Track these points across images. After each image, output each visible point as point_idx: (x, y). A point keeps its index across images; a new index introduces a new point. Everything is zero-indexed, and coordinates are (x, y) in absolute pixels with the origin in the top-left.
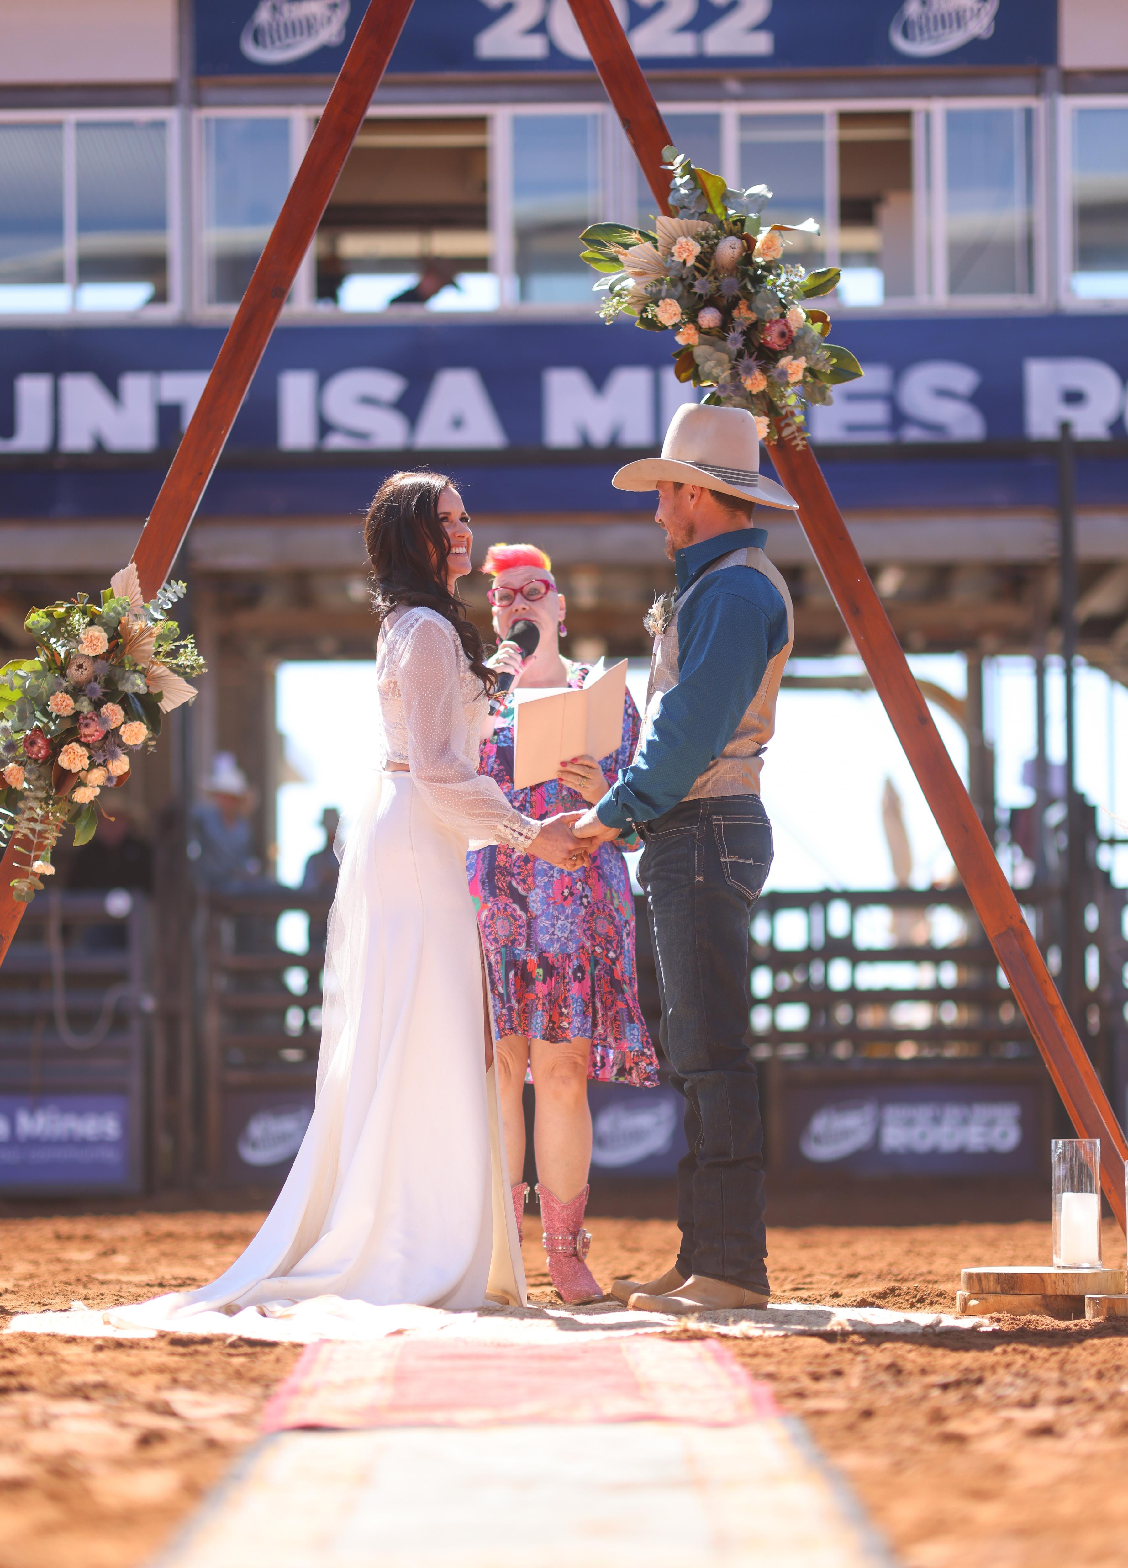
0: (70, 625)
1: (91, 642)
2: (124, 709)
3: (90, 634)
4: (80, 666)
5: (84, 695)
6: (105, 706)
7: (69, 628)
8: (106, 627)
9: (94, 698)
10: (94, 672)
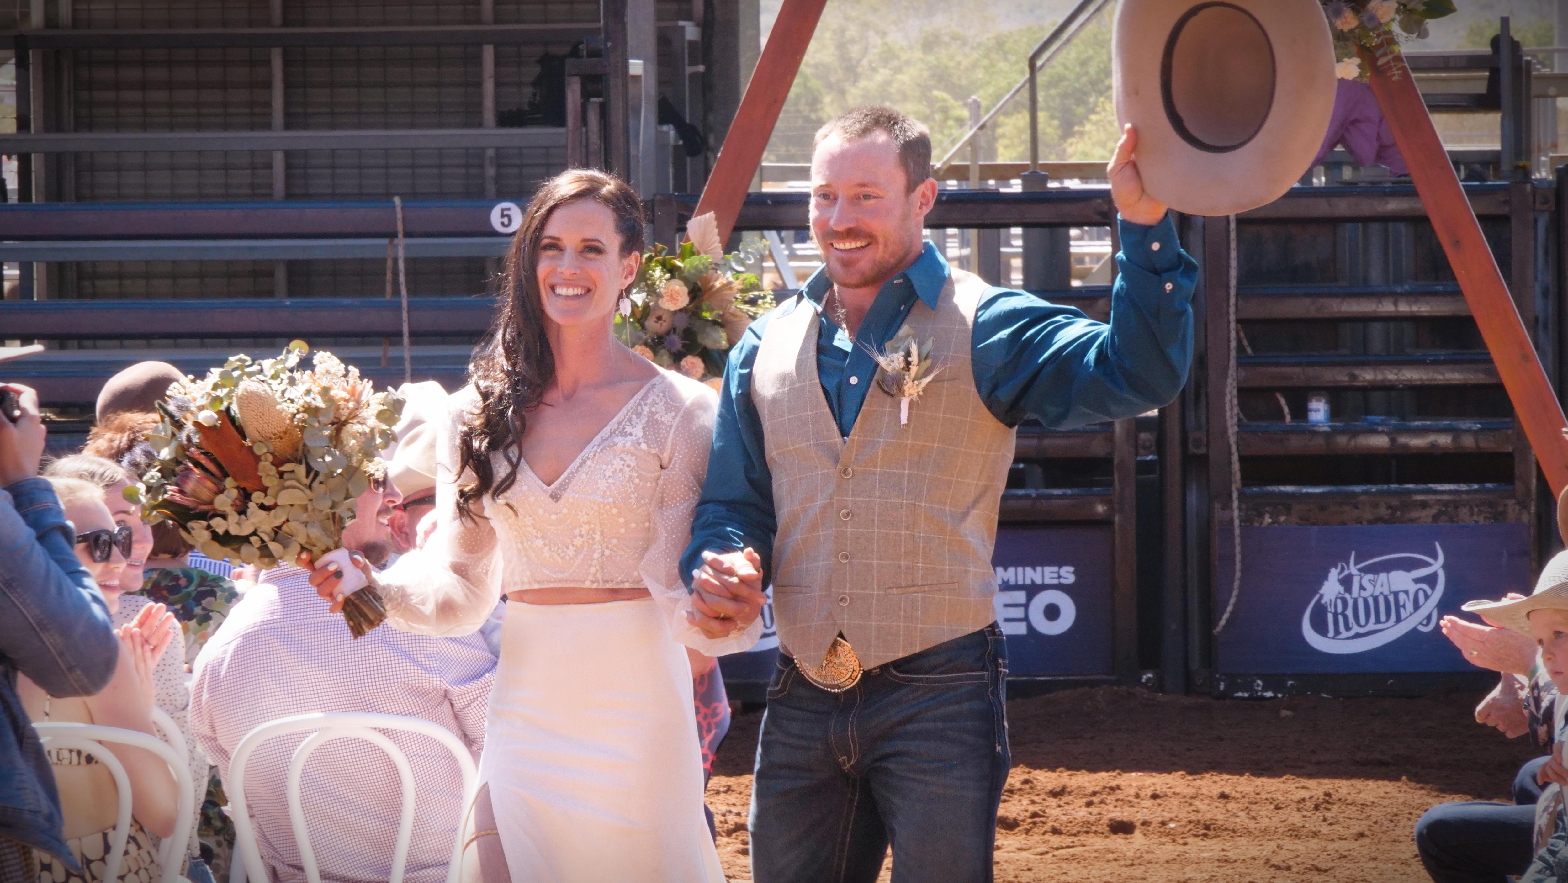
0: (649, 279)
1: (671, 296)
2: (704, 361)
3: (671, 288)
4: (659, 318)
5: (664, 348)
6: (684, 359)
7: (649, 282)
8: (686, 281)
9: (674, 350)
10: (673, 325)
